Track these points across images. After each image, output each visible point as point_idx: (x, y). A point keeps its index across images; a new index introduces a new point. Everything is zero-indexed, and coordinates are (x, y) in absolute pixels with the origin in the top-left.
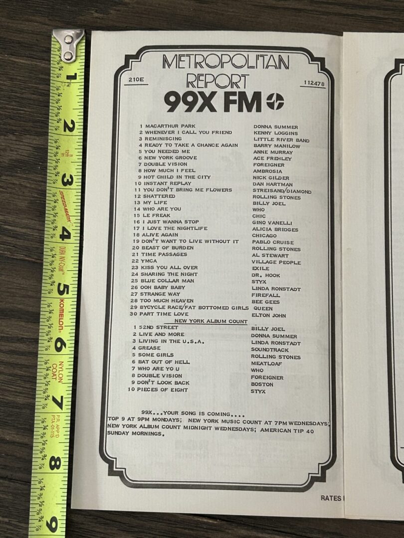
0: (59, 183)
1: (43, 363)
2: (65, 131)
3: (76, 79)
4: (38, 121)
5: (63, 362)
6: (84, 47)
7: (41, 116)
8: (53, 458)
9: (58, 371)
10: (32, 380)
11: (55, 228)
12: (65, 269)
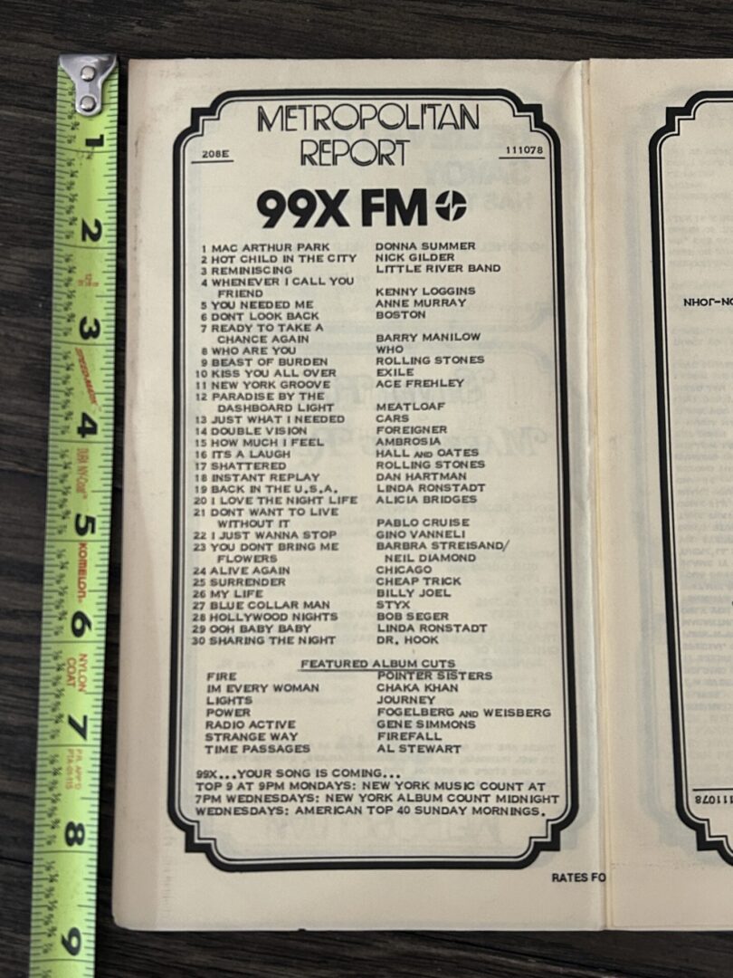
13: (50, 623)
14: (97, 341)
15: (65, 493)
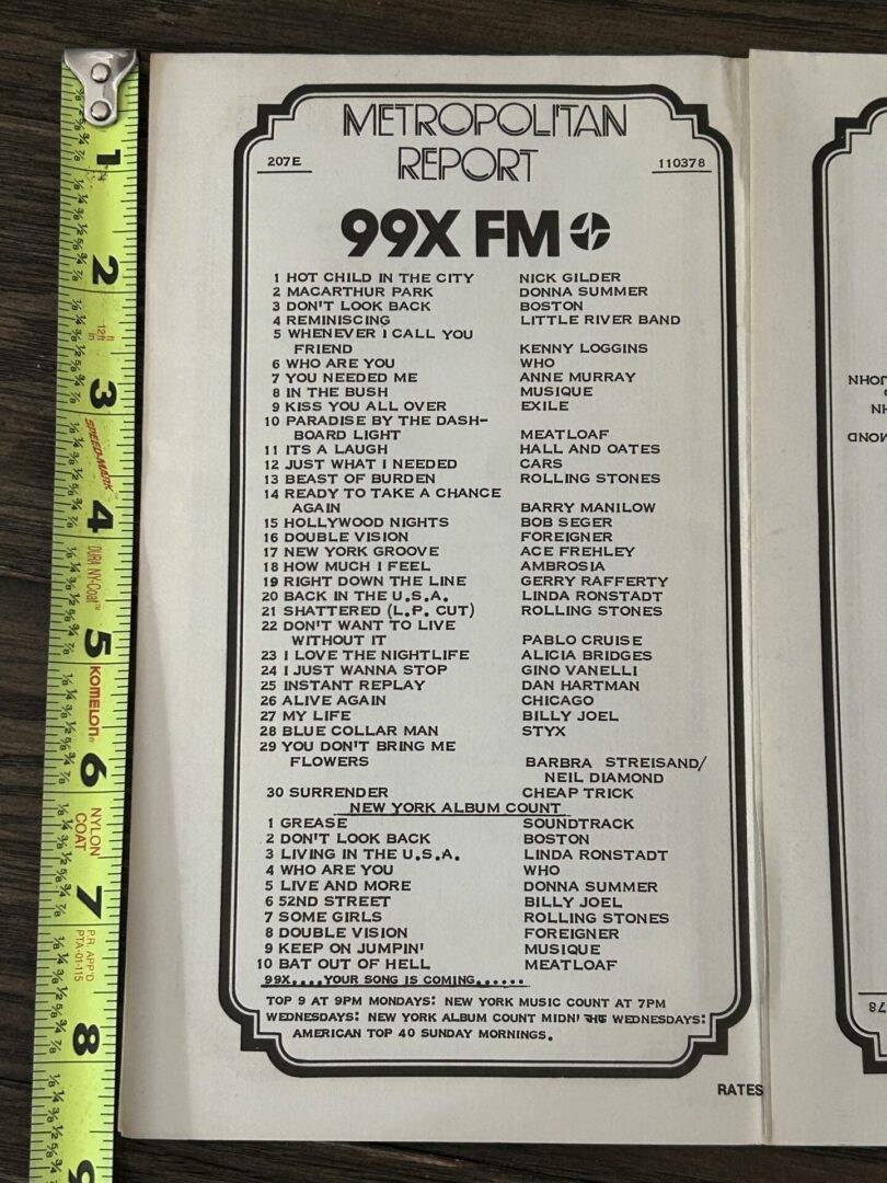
0: (85, 403)
1: (55, 813)
2: (95, 282)
3: (118, 162)
4: (35, 260)
5: (99, 810)
6: (136, 91)
7: (39, 248)
8: (80, 1029)
9: (88, 830)
10: (31, 850)
11: (77, 505)
12: (101, 597)
13: (54, 768)
14: (111, 410)
15: (72, 603)
